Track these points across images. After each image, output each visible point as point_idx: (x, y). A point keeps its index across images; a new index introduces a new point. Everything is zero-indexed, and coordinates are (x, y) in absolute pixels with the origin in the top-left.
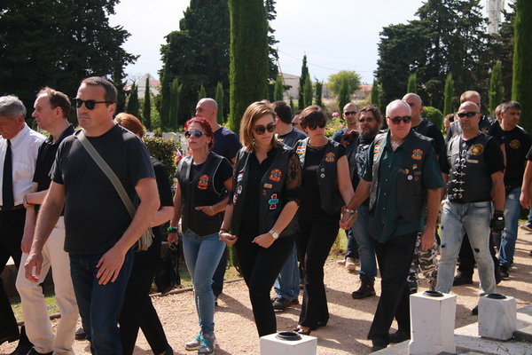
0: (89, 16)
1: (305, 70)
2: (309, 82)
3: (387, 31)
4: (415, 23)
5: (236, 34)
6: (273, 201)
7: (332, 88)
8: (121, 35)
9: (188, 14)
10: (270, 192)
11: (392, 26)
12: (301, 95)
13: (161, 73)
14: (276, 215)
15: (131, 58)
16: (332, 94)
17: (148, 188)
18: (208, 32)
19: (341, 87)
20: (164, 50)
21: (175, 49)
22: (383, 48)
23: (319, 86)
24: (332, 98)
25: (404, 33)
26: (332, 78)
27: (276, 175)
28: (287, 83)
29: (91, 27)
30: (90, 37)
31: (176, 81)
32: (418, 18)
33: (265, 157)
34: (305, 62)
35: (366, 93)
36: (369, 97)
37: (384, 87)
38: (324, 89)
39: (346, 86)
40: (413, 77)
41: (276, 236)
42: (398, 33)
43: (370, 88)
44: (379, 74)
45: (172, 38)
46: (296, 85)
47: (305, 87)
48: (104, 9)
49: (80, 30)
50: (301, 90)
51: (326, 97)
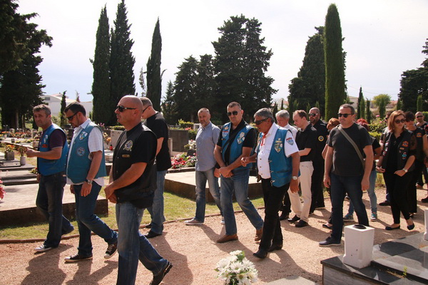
0: (256, 73)
1: (361, 94)
2: (363, 100)
3: (405, 74)
4: (421, 69)
5: (328, 77)
6: (404, 155)
7: (375, 103)
8: (270, 80)
9: (302, 70)
10: (403, 151)
11: (408, 71)
12: (358, 106)
13: (289, 97)
14: (405, 162)
15: (275, 91)
16: (375, 106)
17: (368, 150)
18: (312, 77)
19: (380, 102)
20: (290, 87)
21: (296, 86)
22: (403, 82)
23: (368, 102)
24: (375, 108)
25: (415, 74)
26: (375, 98)
27: (405, 144)
28: (351, 101)
29: (256, 77)
30: (256, 82)
31: (296, 101)
32: (423, 67)
33: (399, 135)
34: (361, 90)
35: (394, 105)
36: (396, 107)
37: (404, 102)
38: (371, 103)
39: (383, 101)
40: (420, 97)
41: (406, 171)
42: (411, 74)
43: (396, 103)
44: (400, 95)
45: (294, 81)
46: (356, 102)
47: (361, 103)
48: (262, 69)
49: (251, 79)
50: (359, 104)
51: (372, 107)
